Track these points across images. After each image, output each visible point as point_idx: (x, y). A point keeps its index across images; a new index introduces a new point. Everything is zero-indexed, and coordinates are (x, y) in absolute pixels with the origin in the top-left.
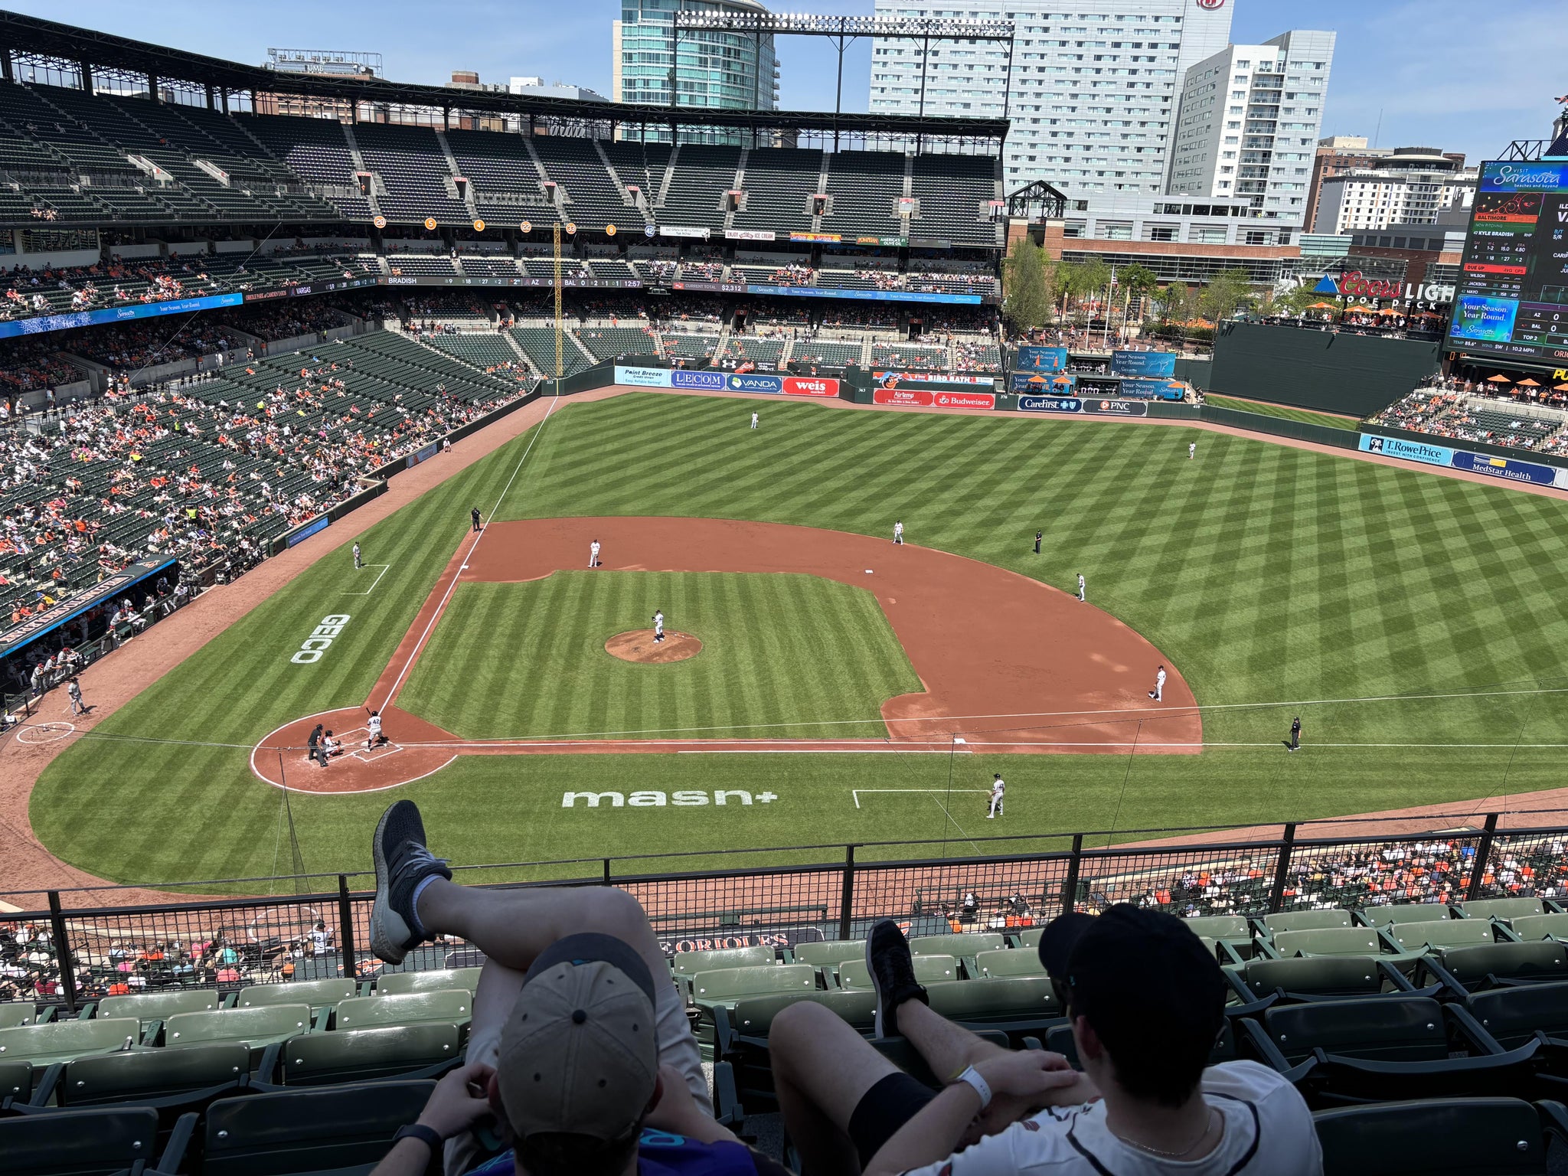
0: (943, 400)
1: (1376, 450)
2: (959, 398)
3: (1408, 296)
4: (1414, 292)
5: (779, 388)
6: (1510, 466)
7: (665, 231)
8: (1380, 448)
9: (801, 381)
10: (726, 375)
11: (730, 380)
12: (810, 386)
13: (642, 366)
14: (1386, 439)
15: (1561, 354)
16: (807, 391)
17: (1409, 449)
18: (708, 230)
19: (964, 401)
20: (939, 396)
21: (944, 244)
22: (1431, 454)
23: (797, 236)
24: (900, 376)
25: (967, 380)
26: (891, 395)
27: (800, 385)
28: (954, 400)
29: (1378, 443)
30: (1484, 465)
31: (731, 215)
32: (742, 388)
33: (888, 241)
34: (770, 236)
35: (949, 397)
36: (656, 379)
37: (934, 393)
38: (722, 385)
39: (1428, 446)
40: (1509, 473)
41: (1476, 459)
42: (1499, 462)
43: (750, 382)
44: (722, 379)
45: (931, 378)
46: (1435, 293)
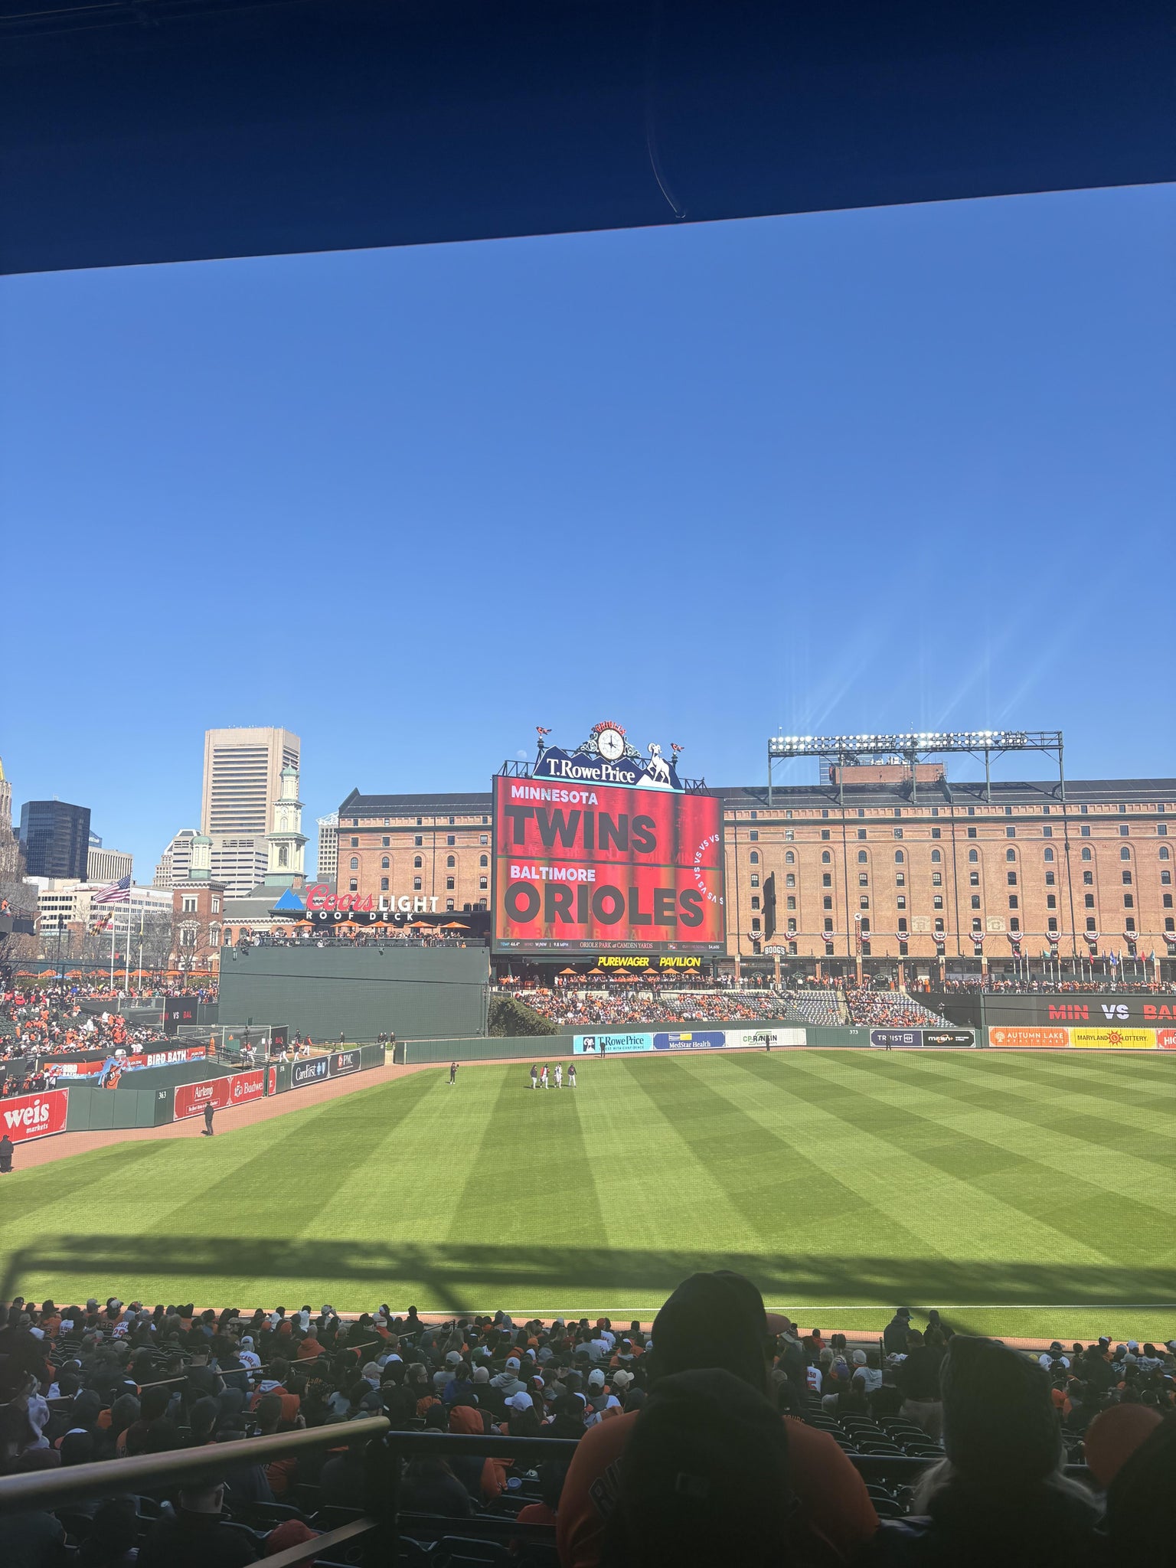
1: (590, 1050)
3: (382, 907)
4: (387, 903)
6: (696, 1038)
8: (593, 1047)
14: (597, 1036)
15: (585, 945)
17: (618, 1042)
22: (636, 1042)
29: (590, 1042)
30: (677, 1042)
39: (632, 1035)
40: (696, 1044)
41: (671, 1038)
42: (686, 1036)
46: (408, 904)
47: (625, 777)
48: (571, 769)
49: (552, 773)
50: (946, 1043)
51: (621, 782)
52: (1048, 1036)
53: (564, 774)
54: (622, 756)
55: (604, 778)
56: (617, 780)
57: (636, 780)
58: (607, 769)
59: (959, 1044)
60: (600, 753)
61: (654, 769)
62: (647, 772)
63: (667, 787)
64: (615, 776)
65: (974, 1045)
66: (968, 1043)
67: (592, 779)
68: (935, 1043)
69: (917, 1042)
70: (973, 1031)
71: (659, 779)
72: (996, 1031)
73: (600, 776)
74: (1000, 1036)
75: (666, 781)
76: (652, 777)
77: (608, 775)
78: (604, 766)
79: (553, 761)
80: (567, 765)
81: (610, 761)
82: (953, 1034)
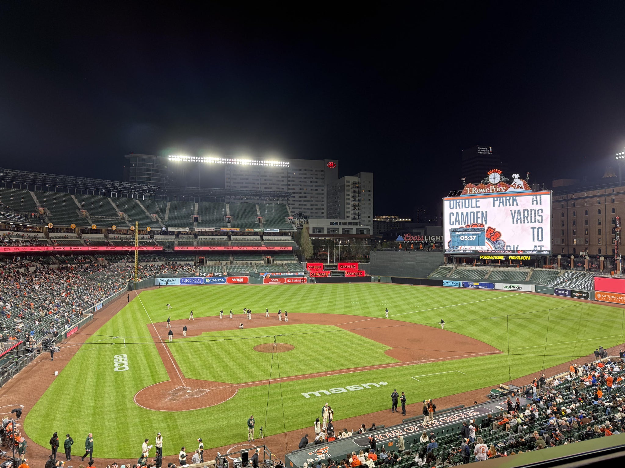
0: (289, 281)
2: (295, 279)
3: (426, 240)
4: (428, 238)
5: (225, 281)
6: (480, 284)
7: (170, 229)
9: (234, 278)
10: (203, 278)
11: (205, 280)
12: (237, 280)
13: (167, 277)
15: (480, 251)
16: (236, 281)
18: (188, 228)
19: (296, 281)
20: (287, 279)
21: (277, 230)
23: (223, 229)
24: (270, 274)
25: (295, 274)
26: (270, 280)
27: (233, 280)
28: (293, 281)
30: (471, 285)
31: (195, 224)
32: (210, 282)
33: (257, 230)
34: (213, 229)
35: (291, 279)
36: (173, 282)
37: (285, 278)
38: (202, 282)
40: (480, 287)
41: (469, 283)
42: (477, 284)
43: (213, 280)
44: (202, 280)
45: (282, 274)
46: (434, 238)
47: (501, 189)
48: (476, 190)
49: (468, 193)
50: (579, 296)
51: (499, 192)
52: (618, 298)
53: (473, 192)
54: (500, 182)
55: (491, 191)
56: (497, 191)
57: (506, 190)
58: (492, 188)
59: (584, 297)
60: (489, 182)
61: (515, 184)
62: (512, 186)
63: (523, 190)
64: (496, 190)
65: (589, 299)
66: (587, 297)
67: (485, 192)
68: (575, 296)
69: (569, 295)
70: (589, 292)
71: (518, 187)
72: (597, 293)
73: (490, 190)
74: (599, 296)
75: (522, 188)
76: (514, 187)
77: (493, 190)
78: (491, 187)
79: (468, 189)
80: (474, 189)
81: (494, 184)
82: (582, 293)
